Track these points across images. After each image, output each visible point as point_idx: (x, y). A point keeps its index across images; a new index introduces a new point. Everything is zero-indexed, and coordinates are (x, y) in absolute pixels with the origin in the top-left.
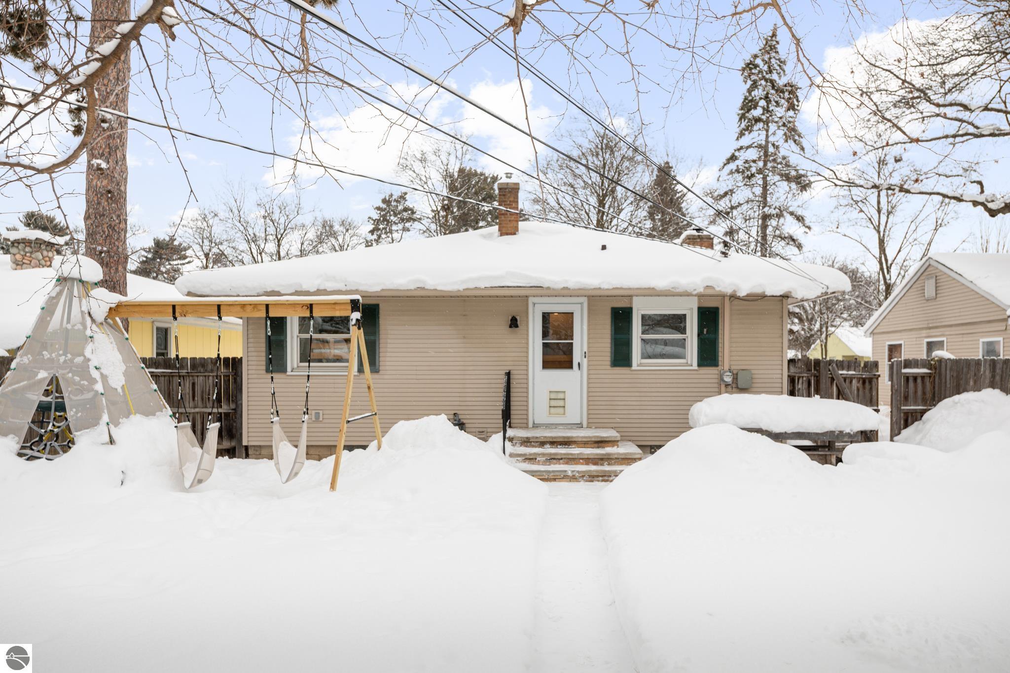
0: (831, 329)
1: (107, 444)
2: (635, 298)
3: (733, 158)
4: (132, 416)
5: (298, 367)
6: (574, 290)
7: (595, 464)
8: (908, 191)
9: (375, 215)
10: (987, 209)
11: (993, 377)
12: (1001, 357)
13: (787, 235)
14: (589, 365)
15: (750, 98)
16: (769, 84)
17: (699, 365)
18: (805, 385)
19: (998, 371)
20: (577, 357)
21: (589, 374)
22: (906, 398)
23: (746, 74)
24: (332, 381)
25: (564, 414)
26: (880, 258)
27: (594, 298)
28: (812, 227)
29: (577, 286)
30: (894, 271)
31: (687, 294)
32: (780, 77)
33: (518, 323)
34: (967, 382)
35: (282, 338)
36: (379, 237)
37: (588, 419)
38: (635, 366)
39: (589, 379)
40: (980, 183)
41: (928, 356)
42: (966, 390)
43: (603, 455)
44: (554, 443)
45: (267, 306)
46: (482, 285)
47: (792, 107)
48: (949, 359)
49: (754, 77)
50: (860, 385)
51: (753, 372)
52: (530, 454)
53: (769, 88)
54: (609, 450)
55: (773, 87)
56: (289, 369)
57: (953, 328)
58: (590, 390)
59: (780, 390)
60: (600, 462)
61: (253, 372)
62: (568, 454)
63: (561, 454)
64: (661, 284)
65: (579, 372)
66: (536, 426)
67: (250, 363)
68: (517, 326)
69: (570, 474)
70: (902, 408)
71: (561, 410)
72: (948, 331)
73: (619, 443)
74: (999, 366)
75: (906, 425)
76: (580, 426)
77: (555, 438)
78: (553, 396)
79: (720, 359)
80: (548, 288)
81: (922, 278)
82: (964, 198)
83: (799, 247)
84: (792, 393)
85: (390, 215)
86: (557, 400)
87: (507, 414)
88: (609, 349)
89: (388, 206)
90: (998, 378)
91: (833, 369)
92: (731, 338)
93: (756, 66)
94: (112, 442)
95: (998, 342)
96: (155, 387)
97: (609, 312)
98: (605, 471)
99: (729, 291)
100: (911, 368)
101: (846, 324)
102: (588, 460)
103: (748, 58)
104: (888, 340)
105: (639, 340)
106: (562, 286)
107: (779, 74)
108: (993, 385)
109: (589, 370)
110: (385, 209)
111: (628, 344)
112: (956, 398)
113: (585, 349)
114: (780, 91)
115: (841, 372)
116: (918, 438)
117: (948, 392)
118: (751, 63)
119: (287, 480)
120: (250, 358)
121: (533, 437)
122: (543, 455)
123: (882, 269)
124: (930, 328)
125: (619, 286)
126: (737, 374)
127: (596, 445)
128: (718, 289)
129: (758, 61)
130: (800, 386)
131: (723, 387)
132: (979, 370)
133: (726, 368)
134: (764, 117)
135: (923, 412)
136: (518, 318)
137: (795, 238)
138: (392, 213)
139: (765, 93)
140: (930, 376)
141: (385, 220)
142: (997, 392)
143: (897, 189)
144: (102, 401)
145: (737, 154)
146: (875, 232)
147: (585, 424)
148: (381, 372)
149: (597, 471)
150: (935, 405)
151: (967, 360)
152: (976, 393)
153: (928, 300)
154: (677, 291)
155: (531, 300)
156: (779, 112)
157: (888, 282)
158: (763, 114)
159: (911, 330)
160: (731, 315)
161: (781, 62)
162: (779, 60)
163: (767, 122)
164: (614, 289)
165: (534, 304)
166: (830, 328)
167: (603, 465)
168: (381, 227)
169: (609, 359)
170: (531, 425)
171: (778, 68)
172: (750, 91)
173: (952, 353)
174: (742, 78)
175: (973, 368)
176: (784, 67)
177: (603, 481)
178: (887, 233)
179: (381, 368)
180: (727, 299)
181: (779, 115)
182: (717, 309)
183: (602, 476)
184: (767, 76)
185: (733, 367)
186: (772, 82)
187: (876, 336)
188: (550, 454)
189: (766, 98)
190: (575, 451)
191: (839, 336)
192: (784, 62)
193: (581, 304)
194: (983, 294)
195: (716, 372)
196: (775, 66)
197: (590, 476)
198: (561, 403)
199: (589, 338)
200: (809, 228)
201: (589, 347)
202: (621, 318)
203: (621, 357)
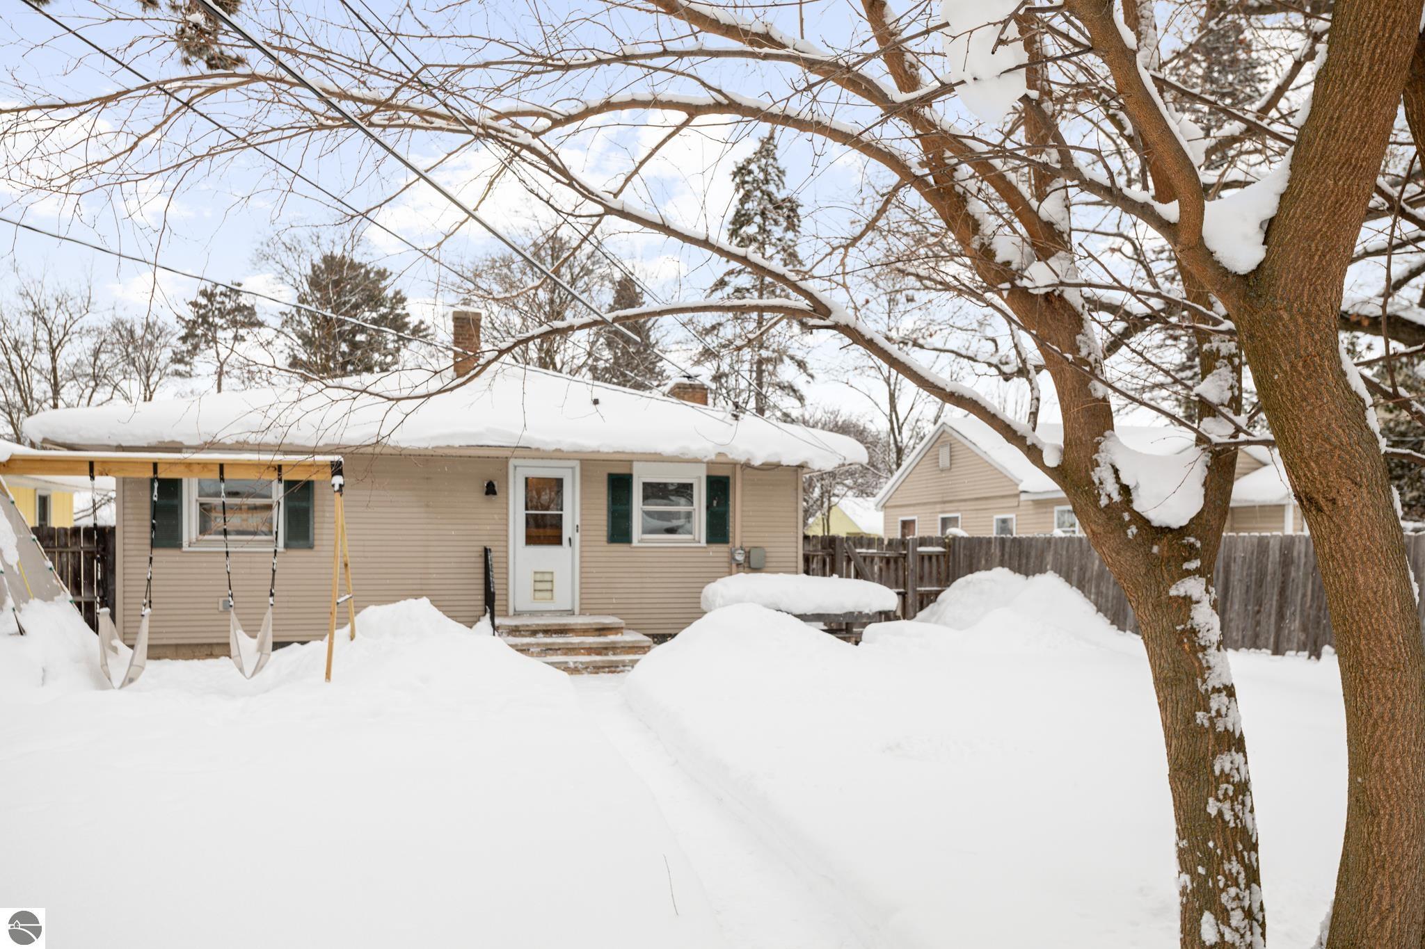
0: (834, 499)
1: (16, 634)
2: (635, 464)
3: (722, 283)
4: (31, 601)
5: (197, 540)
6: (568, 452)
7: (599, 654)
8: (921, 347)
9: (189, 314)
10: (1001, 373)
11: (1003, 555)
12: (1015, 535)
13: (786, 384)
14: (581, 541)
15: (743, 212)
16: (766, 197)
17: (709, 541)
18: (820, 565)
19: (1007, 549)
20: (567, 531)
21: (581, 552)
22: (921, 578)
23: (737, 180)
24: (248, 559)
25: (552, 599)
26: (891, 415)
27: (588, 463)
28: (815, 375)
29: (571, 449)
30: (906, 432)
31: (696, 461)
32: (778, 189)
33: (496, 489)
34: (979, 562)
35: (175, 502)
36: (196, 347)
37: (581, 604)
38: (635, 542)
39: (581, 557)
40: (994, 341)
41: (942, 534)
42: (978, 570)
43: (607, 643)
44: (547, 631)
45: (221, 466)
46: (456, 443)
47: (792, 226)
48: (963, 537)
49: (747, 187)
50: (883, 565)
51: (767, 549)
52: (523, 645)
53: (766, 203)
54: (611, 638)
55: (771, 201)
56: (185, 543)
57: (968, 503)
58: (584, 570)
59: (794, 569)
60: (605, 651)
61: (132, 547)
62: (567, 644)
63: (559, 644)
64: (668, 448)
65: (570, 549)
66: (517, 614)
67: (127, 535)
68: (494, 493)
69: (572, 665)
70: (919, 589)
71: (548, 595)
72: (963, 506)
73: (624, 631)
74: (1008, 544)
75: (922, 608)
76: (571, 613)
77: (549, 625)
78: (539, 577)
79: (731, 535)
80: (538, 449)
81: (936, 445)
82: (978, 358)
83: (801, 399)
84: (807, 572)
85: (214, 316)
86: (544, 583)
87: (489, 599)
88: (605, 523)
89: (209, 300)
90: (1007, 557)
91: (849, 547)
92: (743, 511)
93: (750, 172)
94: (22, 632)
95: (1011, 519)
96: (50, 564)
97: (605, 478)
98: (612, 661)
99: (743, 459)
100: (925, 546)
101: (850, 493)
102: (590, 650)
103: (741, 162)
104: (901, 515)
105: (641, 513)
106: (554, 447)
107: (777, 186)
108: (1002, 565)
109: (581, 546)
110: (206, 306)
111: (627, 516)
112: (969, 577)
113: (578, 522)
114: (778, 207)
115: (858, 550)
116: (934, 619)
117: (961, 572)
118: (743, 168)
119: (253, 674)
120: (127, 529)
121: (523, 626)
122: (538, 645)
123: (892, 429)
124: (944, 502)
125: (620, 450)
126: (749, 552)
127: (597, 633)
128: (730, 456)
129: (753, 167)
130: (814, 565)
131: (734, 566)
132: (990, 549)
133: (738, 545)
134: (760, 238)
135: (937, 593)
136: (495, 483)
137: (796, 388)
138: (216, 312)
139: (762, 207)
140: (944, 554)
141: (205, 321)
142: (1006, 570)
143: (910, 343)
144: (3, 581)
145: (727, 279)
146: (885, 384)
147: (577, 611)
148: (316, 548)
149: (603, 662)
150: (949, 586)
151: (979, 538)
152: (988, 572)
153: (942, 470)
154: (687, 457)
155: (512, 462)
156: (777, 232)
157: (900, 444)
158: (759, 233)
159: (925, 504)
160: (743, 485)
161: (780, 172)
162: (778, 168)
163: (763, 244)
164: (615, 452)
165: (515, 467)
166: (832, 499)
167: (606, 654)
168: (199, 332)
169: (605, 533)
170: (511, 612)
171: (776, 178)
172: (743, 201)
173: (966, 531)
174: (733, 186)
175: (984, 547)
176: (784, 179)
177: (609, 672)
178: (898, 387)
179: (316, 543)
180: (738, 467)
181: (778, 236)
182: (727, 478)
183: (608, 667)
184: (764, 188)
185: (745, 545)
186: (769, 195)
187: (888, 510)
188: (546, 644)
189: (763, 214)
190: (575, 640)
191: (843, 509)
192: (783, 172)
193: (573, 468)
194: (996, 466)
195: (727, 549)
196: (773, 175)
197: (594, 667)
198: (548, 586)
199: (582, 509)
200: (812, 376)
201: (582, 520)
202: (619, 485)
203: (619, 531)
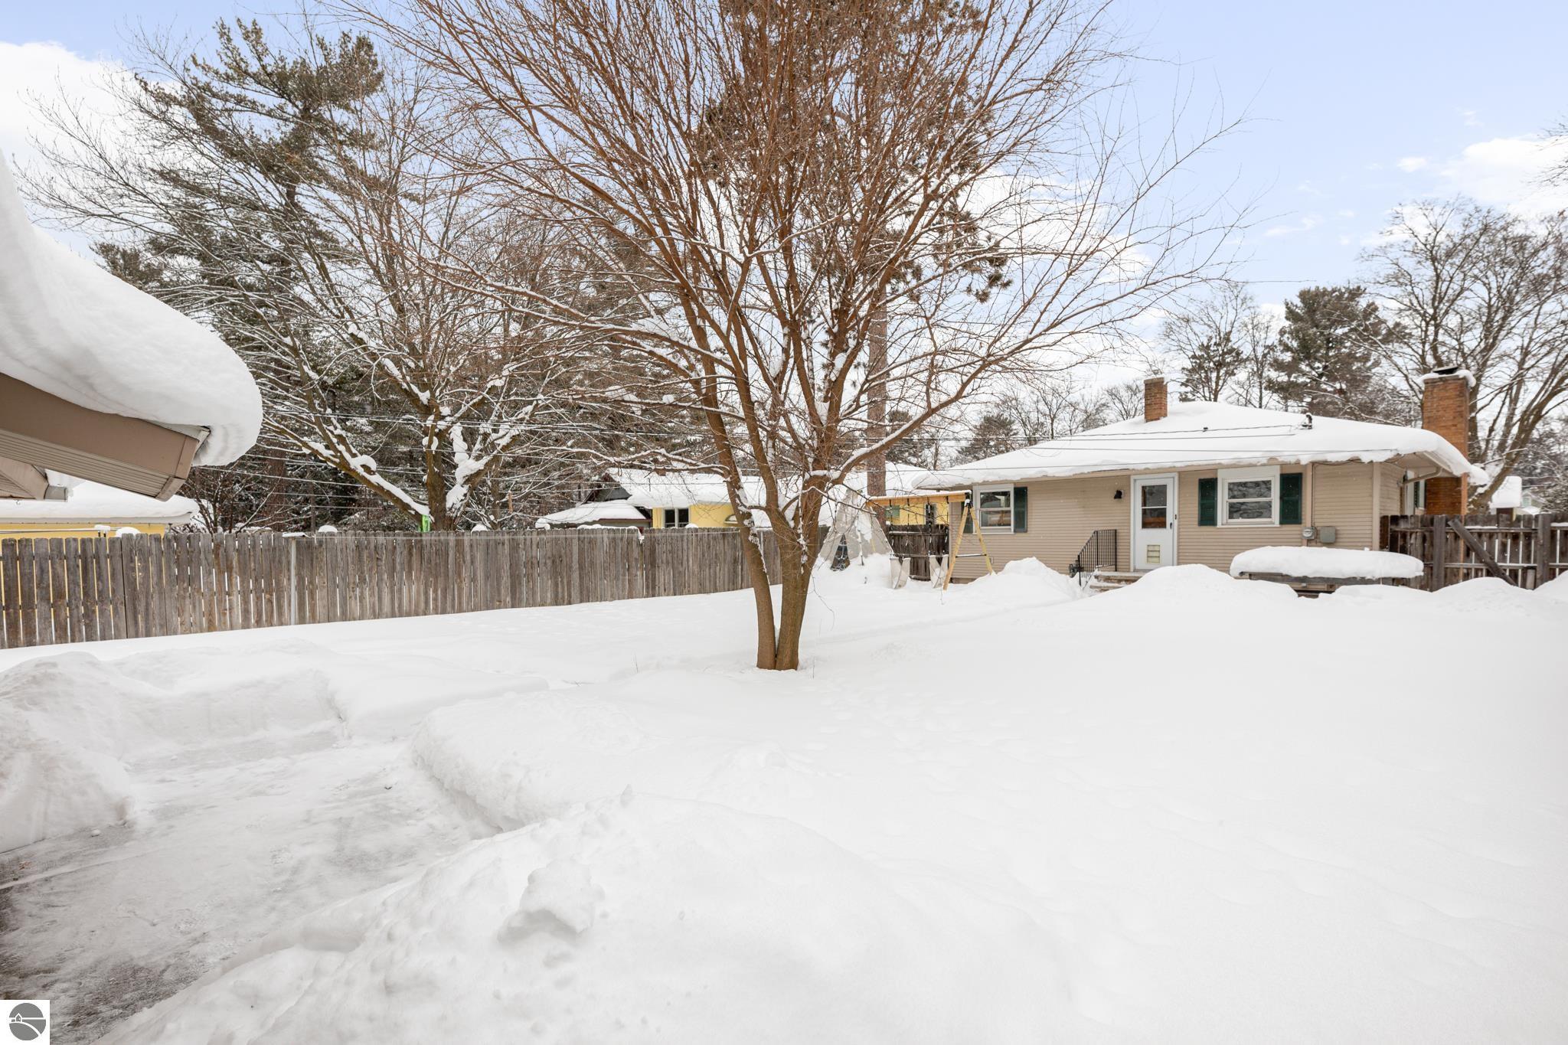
1: (862, 565)
2: (1220, 471)
4: (874, 553)
14: (1179, 525)
17: (1281, 523)
18: (1419, 541)
20: (1169, 518)
21: (1179, 532)
25: (1159, 562)
27: (1185, 473)
31: (1272, 465)
33: (1122, 494)
38: (1219, 524)
39: (1179, 535)
51: (1338, 528)
56: (974, 531)
58: (1180, 543)
59: (1369, 544)
61: (954, 533)
65: (1171, 531)
66: (1136, 571)
68: (1121, 497)
70: (1552, 564)
71: (1156, 559)
78: (1151, 549)
79: (1301, 516)
86: (1154, 552)
88: (1196, 512)
91: (1455, 524)
92: (1314, 499)
97: (1197, 482)
105: (1223, 504)
109: (1179, 528)
111: (1214, 507)
113: (1176, 512)
120: (953, 525)
126: (1320, 530)
131: (1304, 540)
133: (1308, 523)
136: (1122, 491)
144: (862, 546)
148: (1029, 532)
155: (1133, 478)
160: (1313, 480)
164: (1204, 465)
165: (1135, 480)
169: (1196, 519)
170: (1132, 569)
180: (1311, 466)
182: (1298, 474)
185: (1314, 524)
193: (1173, 478)
195: (1297, 527)
198: (1156, 554)
199: (1179, 504)
201: (1179, 511)
202: (1207, 487)
203: (1207, 517)
